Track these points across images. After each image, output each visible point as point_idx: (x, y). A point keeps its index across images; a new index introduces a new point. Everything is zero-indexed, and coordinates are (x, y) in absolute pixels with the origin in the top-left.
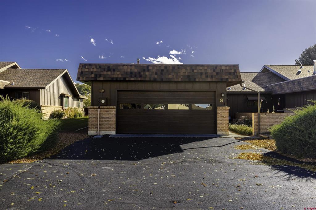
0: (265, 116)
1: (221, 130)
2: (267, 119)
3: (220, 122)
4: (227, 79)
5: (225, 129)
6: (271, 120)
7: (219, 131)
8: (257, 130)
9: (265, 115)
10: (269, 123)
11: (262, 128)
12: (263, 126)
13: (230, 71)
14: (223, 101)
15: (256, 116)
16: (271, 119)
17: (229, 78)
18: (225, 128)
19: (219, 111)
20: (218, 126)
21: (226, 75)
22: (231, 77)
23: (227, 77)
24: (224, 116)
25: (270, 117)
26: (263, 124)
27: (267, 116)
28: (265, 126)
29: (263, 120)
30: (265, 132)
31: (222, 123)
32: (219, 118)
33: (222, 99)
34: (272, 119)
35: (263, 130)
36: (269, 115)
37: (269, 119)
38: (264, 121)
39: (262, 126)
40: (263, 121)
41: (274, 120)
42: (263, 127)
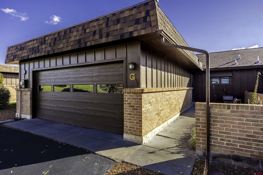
0: (229, 111)
1: (129, 132)
2: (234, 119)
3: (127, 117)
4: (131, 33)
5: (135, 131)
6: (245, 124)
7: (127, 133)
8: (204, 144)
9: (229, 108)
10: (240, 131)
11: (219, 143)
12: (222, 136)
13: (138, 16)
14: (134, 77)
15: (203, 110)
16: (248, 120)
17: (134, 31)
18: (136, 128)
19: (127, 96)
20: (125, 123)
21: (129, 27)
22: (139, 27)
23: (131, 29)
24: (134, 106)
25: (243, 116)
26: (220, 132)
27: (233, 112)
28: (227, 137)
29: (223, 122)
30: (227, 153)
31: (131, 119)
32: (126, 109)
33: (134, 75)
34: (252, 121)
35: (221, 147)
36: (240, 109)
37: (239, 120)
38: (225, 126)
39: (218, 136)
40: (220, 125)
41: (257, 125)
42: (221, 140)
